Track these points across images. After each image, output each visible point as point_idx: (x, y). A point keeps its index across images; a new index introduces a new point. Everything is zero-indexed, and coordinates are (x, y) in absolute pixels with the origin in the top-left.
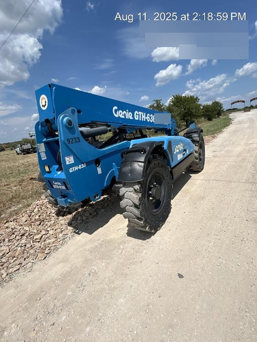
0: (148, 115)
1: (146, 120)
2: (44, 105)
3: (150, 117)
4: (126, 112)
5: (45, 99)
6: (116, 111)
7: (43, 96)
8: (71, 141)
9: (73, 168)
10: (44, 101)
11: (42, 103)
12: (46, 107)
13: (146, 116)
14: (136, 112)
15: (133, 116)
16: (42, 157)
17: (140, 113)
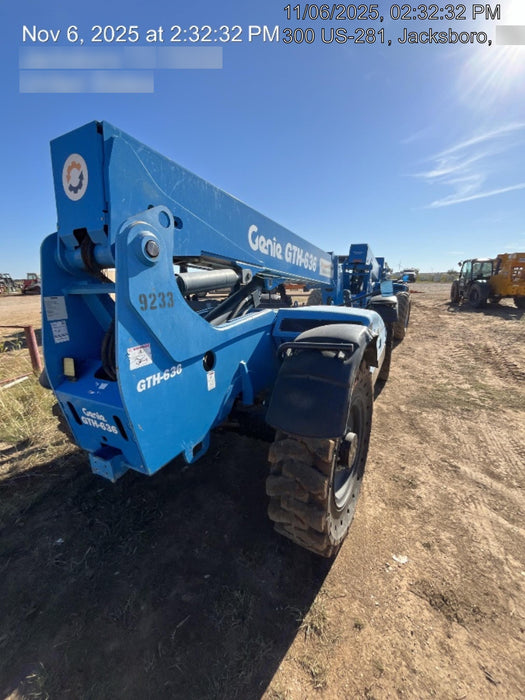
0: (307, 254)
1: (303, 264)
2: (75, 185)
3: (309, 260)
4: (273, 241)
5: (78, 166)
6: (254, 235)
7: (76, 158)
8: (149, 301)
9: (148, 379)
10: (75, 173)
11: (69, 178)
12: (81, 193)
13: (303, 257)
14: (289, 245)
15: (283, 254)
16: (55, 333)
17: (295, 248)
